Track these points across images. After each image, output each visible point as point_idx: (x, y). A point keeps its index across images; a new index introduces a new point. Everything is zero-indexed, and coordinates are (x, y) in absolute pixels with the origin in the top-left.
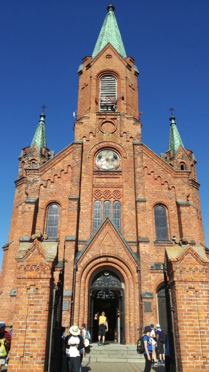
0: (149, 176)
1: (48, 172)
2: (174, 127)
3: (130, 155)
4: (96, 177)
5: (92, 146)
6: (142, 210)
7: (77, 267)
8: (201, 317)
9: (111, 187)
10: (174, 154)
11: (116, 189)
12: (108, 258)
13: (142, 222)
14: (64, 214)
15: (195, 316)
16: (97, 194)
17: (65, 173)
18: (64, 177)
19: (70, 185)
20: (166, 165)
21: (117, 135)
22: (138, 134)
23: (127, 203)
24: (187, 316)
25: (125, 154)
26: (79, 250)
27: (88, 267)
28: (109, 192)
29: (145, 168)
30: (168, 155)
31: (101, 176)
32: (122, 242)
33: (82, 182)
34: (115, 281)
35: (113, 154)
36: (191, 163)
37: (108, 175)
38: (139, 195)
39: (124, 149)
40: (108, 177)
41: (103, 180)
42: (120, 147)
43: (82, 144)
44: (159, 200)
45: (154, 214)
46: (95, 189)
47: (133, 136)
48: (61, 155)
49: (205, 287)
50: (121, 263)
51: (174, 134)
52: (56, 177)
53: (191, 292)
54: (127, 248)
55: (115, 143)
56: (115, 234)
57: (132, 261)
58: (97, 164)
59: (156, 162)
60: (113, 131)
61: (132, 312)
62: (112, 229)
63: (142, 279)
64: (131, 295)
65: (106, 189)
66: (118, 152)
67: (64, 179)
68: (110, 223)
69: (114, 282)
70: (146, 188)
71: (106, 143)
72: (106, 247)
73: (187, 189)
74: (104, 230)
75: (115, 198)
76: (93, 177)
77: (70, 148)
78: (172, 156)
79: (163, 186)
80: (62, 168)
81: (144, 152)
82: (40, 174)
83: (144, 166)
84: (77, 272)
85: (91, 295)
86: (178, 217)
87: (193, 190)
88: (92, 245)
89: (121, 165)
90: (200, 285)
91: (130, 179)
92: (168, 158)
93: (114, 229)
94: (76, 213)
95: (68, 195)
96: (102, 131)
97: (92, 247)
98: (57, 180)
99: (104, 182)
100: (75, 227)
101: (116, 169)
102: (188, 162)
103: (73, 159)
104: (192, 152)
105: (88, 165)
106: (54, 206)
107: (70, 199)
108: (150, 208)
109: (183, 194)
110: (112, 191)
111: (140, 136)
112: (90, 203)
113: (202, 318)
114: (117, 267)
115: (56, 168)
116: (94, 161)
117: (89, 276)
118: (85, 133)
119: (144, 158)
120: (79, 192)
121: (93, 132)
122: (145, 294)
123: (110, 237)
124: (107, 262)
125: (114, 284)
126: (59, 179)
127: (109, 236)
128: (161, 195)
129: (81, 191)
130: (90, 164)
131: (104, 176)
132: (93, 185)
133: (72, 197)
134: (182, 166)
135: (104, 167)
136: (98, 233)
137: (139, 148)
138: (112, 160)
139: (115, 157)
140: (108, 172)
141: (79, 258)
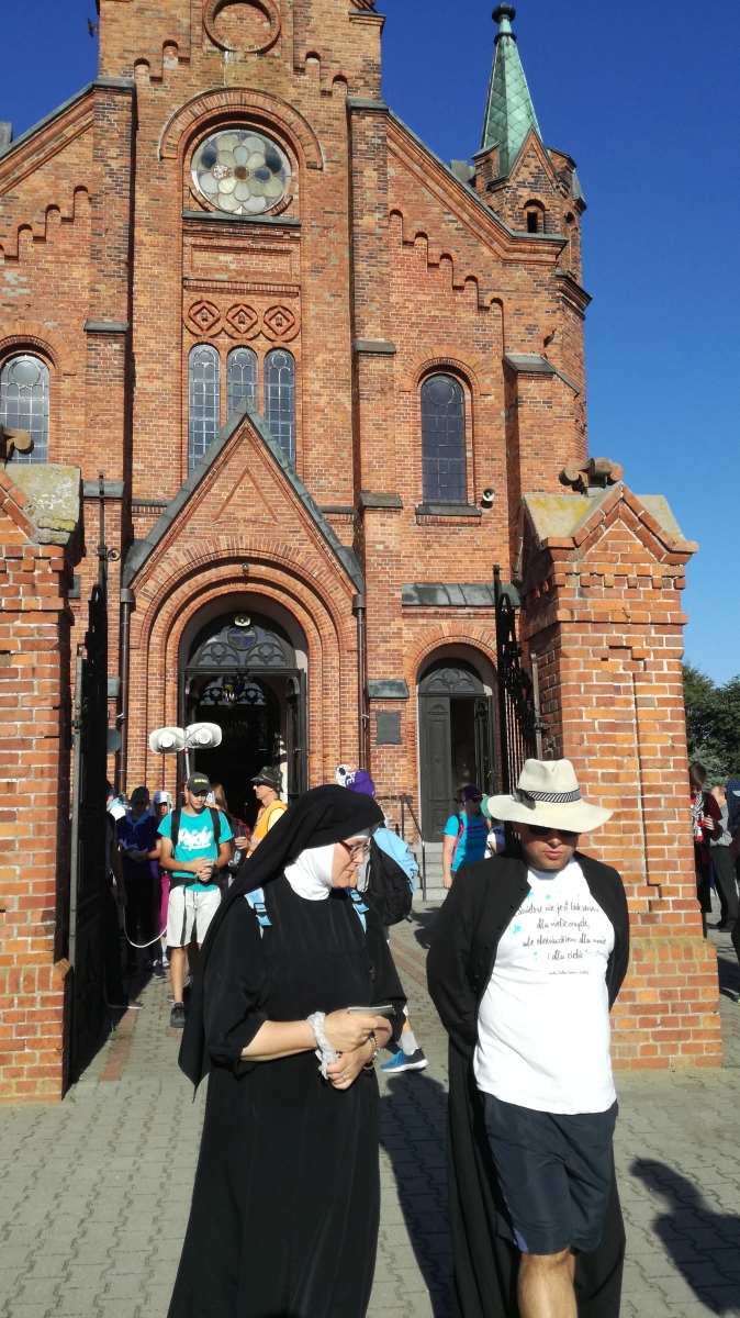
0: (407, 251)
2: (510, 49)
3: (335, 158)
4: (194, 246)
5: (176, 107)
6: (378, 387)
7: (132, 596)
8: (650, 748)
9: (255, 292)
10: (505, 168)
11: (275, 301)
12: (250, 565)
13: (376, 435)
14: (69, 394)
15: (626, 746)
16: (199, 317)
17: (64, 220)
18: (62, 240)
19: (86, 272)
20: (473, 207)
21: (281, 61)
22: (369, 67)
23: (319, 359)
24: (598, 746)
25: (312, 149)
26: (137, 536)
27: (173, 596)
28: (248, 311)
29: (395, 216)
30: (479, 171)
31: (215, 242)
32: (302, 510)
33: (136, 264)
34: (271, 646)
35: (263, 149)
36: (568, 208)
37: (241, 238)
38: (369, 329)
39: (308, 126)
40: (244, 250)
41: (225, 258)
42: (291, 117)
43: (132, 91)
44: (442, 352)
45: (419, 406)
46: (190, 298)
47: (346, 73)
48: (45, 137)
49: (669, 642)
50: (296, 585)
51: (509, 79)
52: (26, 235)
53: (618, 663)
54: (320, 530)
55: (273, 97)
56: (273, 478)
57: (336, 576)
58: (198, 188)
59: (436, 195)
60: (264, 45)
61: (334, 746)
62: (263, 459)
63: (372, 635)
64: (330, 689)
65: (237, 299)
66: (283, 142)
67: (61, 247)
68: (255, 435)
69: (270, 650)
70: (393, 299)
71: (233, 98)
72: (241, 527)
73: (544, 311)
74: (234, 463)
75: (273, 336)
76: (183, 245)
77: (82, 108)
78: (496, 173)
79: (459, 297)
80: (50, 197)
81: (393, 145)
83: (392, 207)
84: (133, 615)
85: (187, 691)
86: (508, 418)
87: (566, 319)
88: (187, 518)
89: (296, 197)
90: (653, 635)
91: (334, 260)
92: (481, 183)
93: (270, 460)
94: (120, 393)
95: (80, 315)
96: (217, 40)
97: (188, 527)
98: (32, 250)
99: (227, 269)
100: (119, 448)
101: (278, 214)
102: (557, 203)
103: (96, 158)
104: (572, 164)
105: (159, 189)
106: (27, 362)
107: (91, 332)
108: (408, 384)
109: (530, 329)
110: (261, 310)
111: (377, 76)
112: (175, 356)
113: (652, 751)
114: (283, 598)
115: (22, 197)
116: (183, 173)
117: (178, 627)
118: (142, 45)
119: (392, 171)
120: (125, 304)
121: (180, 43)
122: (380, 687)
123: (257, 488)
124: (246, 579)
125: (271, 657)
126: (40, 247)
127: (251, 485)
128: (449, 334)
129: (135, 303)
130: (170, 185)
131: (226, 243)
132: (182, 279)
133: (99, 326)
134: (532, 217)
135: (227, 204)
136: (208, 475)
137: (371, 128)
138: (261, 175)
139: (273, 164)
140: (244, 227)
141: (135, 565)
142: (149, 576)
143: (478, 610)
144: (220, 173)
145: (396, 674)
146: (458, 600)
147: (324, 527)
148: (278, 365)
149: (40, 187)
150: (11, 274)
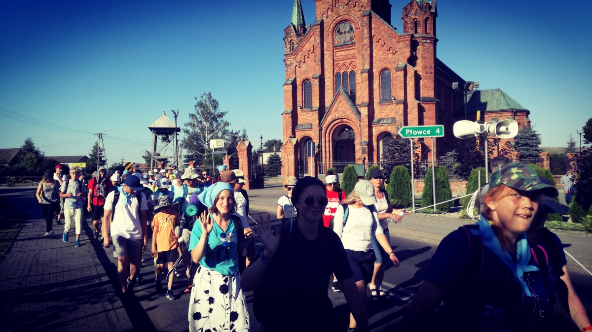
0: (377, 44)
1: (299, 54)
3: (362, 25)
4: (336, 51)
5: (331, 22)
6: (365, 79)
7: (321, 128)
9: (347, 59)
11: (351, 61)
12: (343, 119)
16: (337, 67)
17: (312, 53)
21: (351, 5)
22: (368, 2)
23: (359, 72)
25: (357, 25)
27: (330, 126)
28: (346, 64)
31: (340, 50)
33: (324, 59)
35: (349, 26)
36: (426, 16)
37: (345, 48)
38: (365, 66)
39: (357, 19)
40: (346, 50)
41: (342, 53)
42: (353, 18)
43: (320, 24)
44: (385, 65)
45: (381, 78)
46: (335, 63)
47: (364, 5)
48: (307, 37)
50: (351, 122)
52: (306, 57)
55: (349, 15)
58: (336, 39)
65: (345, 61)
66: (352, 24)
67: (312, 58)
71: (341, 17)
72: (340, 112)
74: (339, 100)
75: (351, 68)
76: (334, 52)
79: (389, 52)
80: (309, 49)
82: (294, 57)
83: (373, 35)
84: (322, 131)
94: (318, 89)
96: (338, 4)
97: (331, 112)
99: (343, 55)
100: (319, 100)
101: (351, 41)
102: (422, 17)
103: (314, 41)
105: (328, 41)
106: (308, 82)
107: (313, 78)
108: (377, 74)
109: (404, 57)
110: (348, 63)
114: (350, 125)
115: (304, 50)
118: (324, 10)
119: (373, 26)
120: (320, 70)
121: (331, 8)
123: (343, 104)
124: (342, 122)
126: (308, 59)
127: (341, 103)
128: (387, 61)
130: (330, 40)
131: (342, 50)
132: (334, 59)
133: (315, 76)
134: (416, 22)
135: (343, 40)
136: (333, 102)
137: (366, 19)
138: (349, 32)
139: (351, 29)
140: (344, 46)
141: (322, 122)
142: (324, 124)
143: (389, 124)
144: (341, 34)
145: (367, 140)
146: (385, 122)
147: (354, 111)
148: (353, 74)
149: (307, 47)
150: (304, 66)
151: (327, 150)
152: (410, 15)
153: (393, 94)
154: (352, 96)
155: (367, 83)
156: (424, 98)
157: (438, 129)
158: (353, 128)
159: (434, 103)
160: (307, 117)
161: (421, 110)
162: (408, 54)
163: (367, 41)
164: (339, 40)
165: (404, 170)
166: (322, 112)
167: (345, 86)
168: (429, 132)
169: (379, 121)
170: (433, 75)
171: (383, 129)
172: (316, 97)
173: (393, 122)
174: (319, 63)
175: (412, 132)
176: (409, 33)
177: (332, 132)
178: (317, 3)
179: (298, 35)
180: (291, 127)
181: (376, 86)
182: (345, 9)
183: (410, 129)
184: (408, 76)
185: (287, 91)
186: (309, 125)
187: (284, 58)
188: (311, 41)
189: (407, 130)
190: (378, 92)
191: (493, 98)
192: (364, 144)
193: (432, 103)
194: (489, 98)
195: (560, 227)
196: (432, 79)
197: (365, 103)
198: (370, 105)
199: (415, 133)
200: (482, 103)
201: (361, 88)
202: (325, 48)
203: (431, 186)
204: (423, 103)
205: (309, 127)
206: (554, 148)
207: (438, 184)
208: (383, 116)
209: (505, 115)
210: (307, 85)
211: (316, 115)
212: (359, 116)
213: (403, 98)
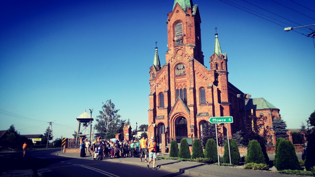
0: (197, 75)
1: (157, 80)
3: (189, 66)
5: (173, 64)
7: (169, 118)
9: (182, 82)
11: (184, 83)
12: (180, 113)
16: (177, 86)
17: (164, 79)
21: (183, 56)
22: (192, 54)
23: (188, 89)
27: (173, 117)
28: (182, 85)
29: (196, 71)
32: (184, 107)
33: (170, 82)
35: (183, 66)
38: (191, 86)
40: (181, 78)
41: (179, 79)
42: (185, 62)
43: (168, 65)
44: (202, 85)
45: (200, 92)
46: (176, 84)
47: (190, 56)
48: (161, 71)
50: (184, 115)
55: (182, 60)
56: (182, 104)
57: (188, 114)
59: (200, 68)
60: (182, 54)
63: (191, 120)
67: (164, 82)
69: (186, 121)
71: (179, 62)
72: (179, 110)
74: (178, 103)
75: (184, 87)
76: (175, 79)
79: (203, 79)
81: (195, 63)
82: (155, 81)
84: (169, 120)
85: (177, 127)
88: (174, 109)
89: (186, 71)
91: (189, 77)
101: (184, 73)
102: (219, 62)
109: (211, 81)
116: (175, 71)
118: (170, 58)
120: (168, 88)
121: (173, 57)
124: (180, 115)
126: (162, 82)
127: (180, 105)
128: (202, 83)
130: (173, 73)
131: (179, 77)
132: (175, 82)
133: (165, 91)
134: (217, 64)
135: (179, 73)
136: (175, 104)
137: (191, 63)
138: (183, 69)
139: (184, 67)
140: (180, 76)
141: (169, 115)
142: (171, 115)
143: (205, 116)
144: (179, 70)
145: (194, 125)
146: (203, 115)
147: (186, 109)
148: (185, 90)
149: (162, 76)
150: (159, 86)
151: (172, 130)
152: (213, 60)
153: (207, 100)
154: (185, 101)
155: (192, 94)
156: (223, 102)
157: (230, 119)
158: (186, 118)
159: (228, 105)
160: (162, 112)
161: (222, 109)
162: (213, 80)
163: (192, 73)
164: (178, 73)
165: (213, 141)
166: (169, 109)
167: (181, 96)
168: (225, 120)
169: (200, 114)
170: (227, 91)
171: (202, 118)
172: (166, 102)
173: (207, 115)
174: (168, 84)
175: (216, 120)
176: (214, 70)
177: (175, 120)
178: (166, 55)
179: (157, 71)
180: (153, 118)
181: (197, 96)
182: (180, 58)
183: (214, 118)
184: (214, 91)
185: (151, 99)
186: (163, 116)
187: (150, 82)
188: (163, 73)
189: (213, 119)
190: (199, 99)
191: (260, 103)
192: (192, 127)
193: (227, 105)
194: (257, 103)
195: (299, 173)
196: (227, 93)
197: (192, 105)
198: (195, 106)
199: (218, 120)
200: (254, 105)
201: (190, 97)
202: (171, 77)
203: (228, 151)
204: (223, 105)
205: (163, 117)
206: (294, 129)
207: (232, 149)
208: (202, 112)
209: (267, 111)
210: (162, 95)
211: (166, 111)
212: (189, 111)
213: (212, 102)
